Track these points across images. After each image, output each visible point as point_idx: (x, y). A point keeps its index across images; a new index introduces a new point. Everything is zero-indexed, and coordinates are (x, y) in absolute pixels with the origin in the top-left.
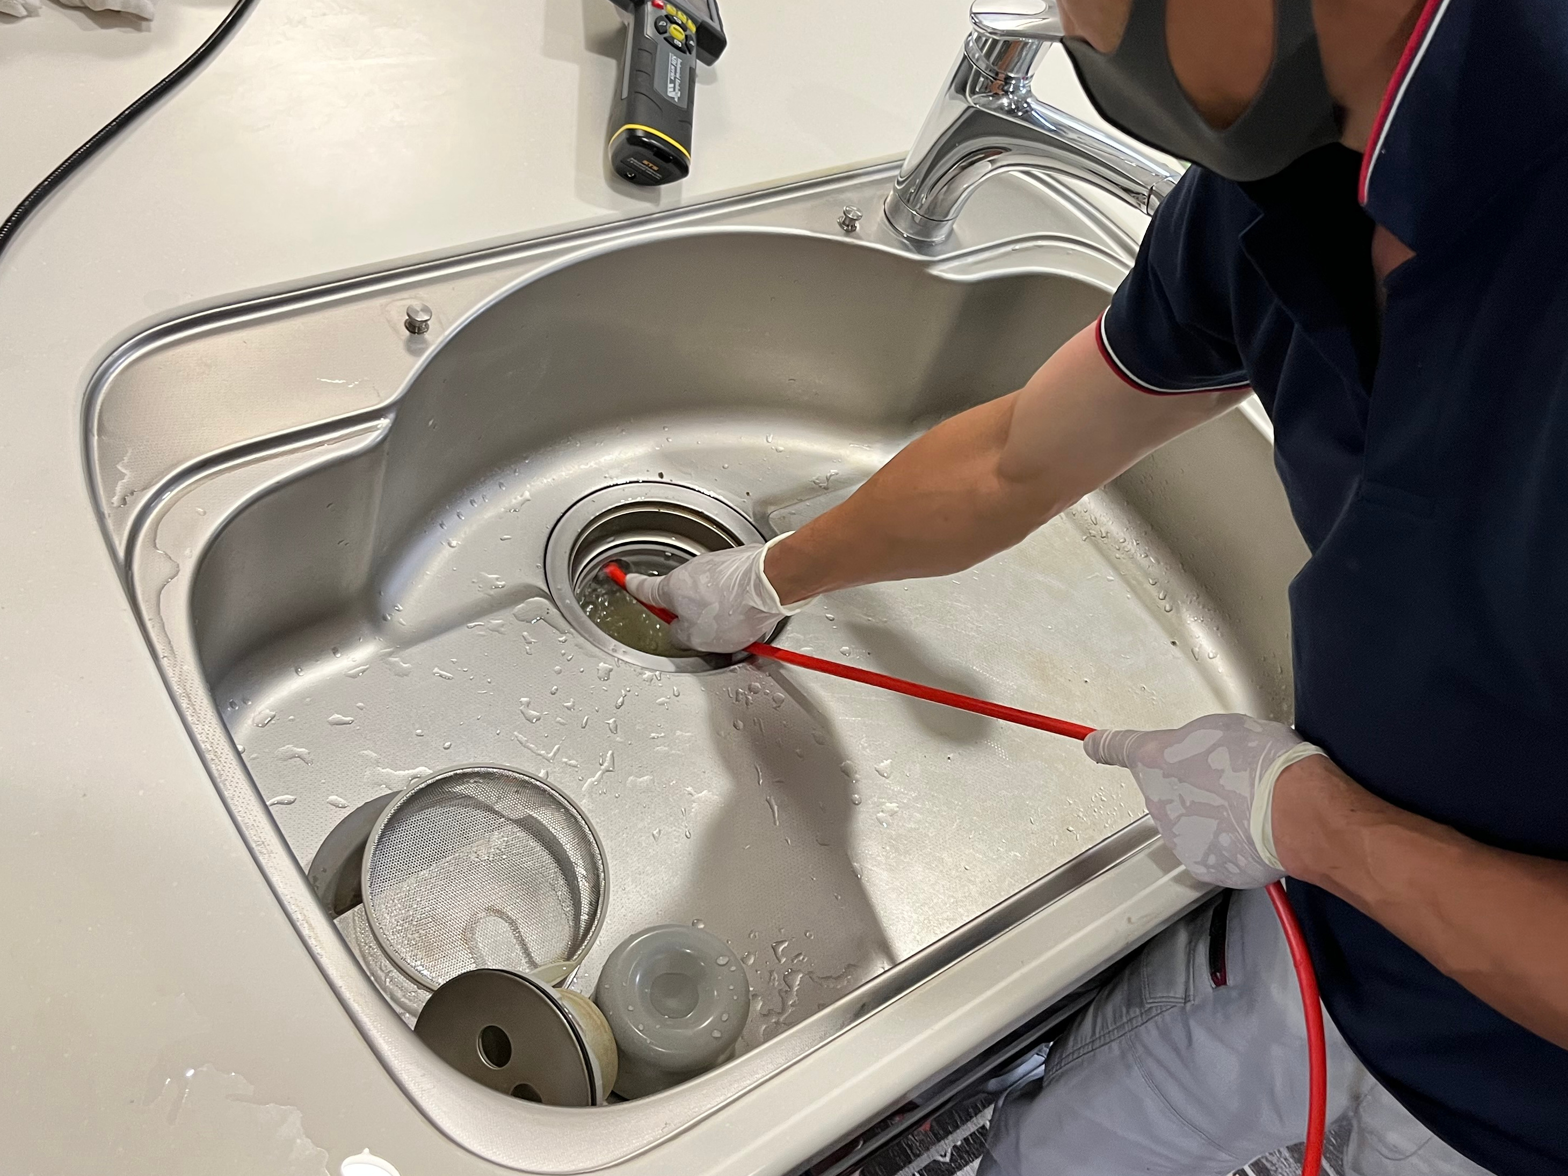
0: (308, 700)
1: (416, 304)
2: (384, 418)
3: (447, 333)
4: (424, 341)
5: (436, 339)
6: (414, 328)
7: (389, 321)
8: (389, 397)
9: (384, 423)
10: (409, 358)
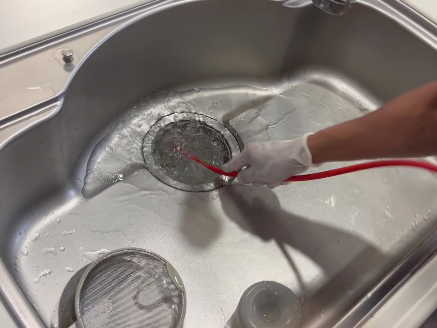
0: (52, 226)
1: (67, 49)
2: (59, 101)
3: (82, 60)
4: (72, 65)
5: (77, 63)
6: (68, 60)
7: (55, 59)
8: (60, 91)
9: (59, 103)
10: (66, 74)
